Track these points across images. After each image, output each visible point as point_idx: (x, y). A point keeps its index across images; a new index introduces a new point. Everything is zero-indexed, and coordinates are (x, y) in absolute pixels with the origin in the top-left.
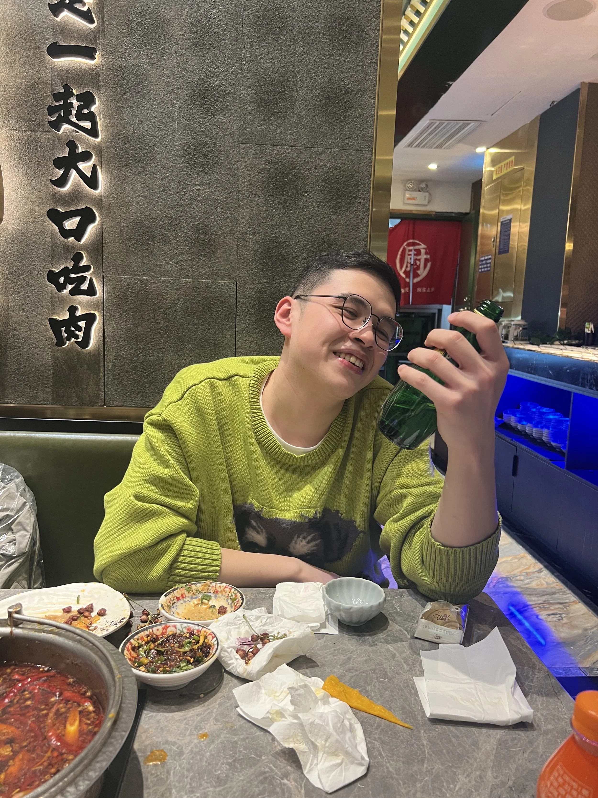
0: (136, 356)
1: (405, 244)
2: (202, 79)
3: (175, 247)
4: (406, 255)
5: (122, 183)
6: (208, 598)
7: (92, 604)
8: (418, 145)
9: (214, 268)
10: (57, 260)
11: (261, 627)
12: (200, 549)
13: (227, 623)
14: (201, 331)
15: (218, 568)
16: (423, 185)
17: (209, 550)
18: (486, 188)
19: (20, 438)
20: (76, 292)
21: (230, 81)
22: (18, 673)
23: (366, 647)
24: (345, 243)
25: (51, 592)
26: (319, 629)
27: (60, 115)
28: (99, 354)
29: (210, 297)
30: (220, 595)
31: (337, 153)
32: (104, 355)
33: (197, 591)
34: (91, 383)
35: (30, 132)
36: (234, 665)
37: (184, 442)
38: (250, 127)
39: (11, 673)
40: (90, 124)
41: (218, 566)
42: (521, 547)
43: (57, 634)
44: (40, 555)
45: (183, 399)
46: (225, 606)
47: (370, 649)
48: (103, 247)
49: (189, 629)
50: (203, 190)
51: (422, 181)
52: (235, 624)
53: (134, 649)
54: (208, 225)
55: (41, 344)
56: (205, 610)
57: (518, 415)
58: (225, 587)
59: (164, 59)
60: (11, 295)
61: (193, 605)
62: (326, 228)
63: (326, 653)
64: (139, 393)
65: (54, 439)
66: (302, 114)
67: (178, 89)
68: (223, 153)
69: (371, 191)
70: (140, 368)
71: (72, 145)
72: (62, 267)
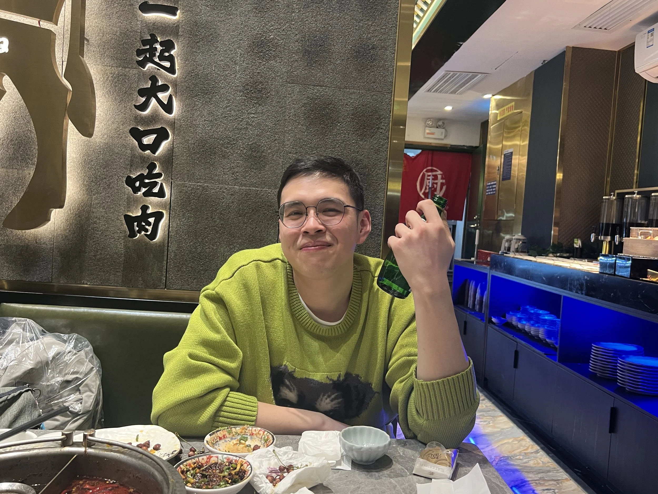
0: (194, 248)
1: (425, 170)
2: (260, 34)
3: (232, 161)
4: (426, 179)
5: (192, 110)
6: (246, 439)
7: (149, 441)
8: (436, 91)
9: (263, 179)
10: (134, 167)
11: (287, 461)
12: (240, 401)
13: (260, 455)
14: (250, 229)
15: (254, 418)
16: (440, 123)
17: (248, 403)
18: (491, 127)
19: (92, 314)
20: (148, 194)
21: (282, 36)
22: (88, 484)
23: (373, 480)
24: (369, 163)
25: (115, 431)
26: (335, 466)
27: (146, 56)
28: (164, 245)
29: (258, 202)
30: (255, 436)
31: (364, 93)
32: (168, 246)
33: (236, 433)
34: (155, 269)
35: (121, 68)
36: (264, 488)
37: (232, 312)
38: (296, 71)
39: (83, 484)
40: (170, 64)
41: (254, 416)
42: (521, 431)
43: (122, 453)
44: (101, 414)
45: (233, 278)
46: (259, 445)
47: (376, 481)
48: (173, 159)
49: (228, 459)
50: (257, 118)
51: (440, 120)
52: (267, 457)
53: (183, 472)
54: (260, 145)
55: (116, 236)
56: (242, 448)
57: (518, 316)
58: (260, 431)
59: (231, 18)
60: (94, 195)
61: (233, 444)
62: (354, 151)
63: (340, 483)
64: (195, 279)
65: (121, 315)
66: (337, 63)
67: (241, 40)
68: (274, 90)
69: (391, 124)
70: (197, 258)
71: (154, 79)
72: (138, 174)
